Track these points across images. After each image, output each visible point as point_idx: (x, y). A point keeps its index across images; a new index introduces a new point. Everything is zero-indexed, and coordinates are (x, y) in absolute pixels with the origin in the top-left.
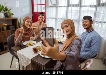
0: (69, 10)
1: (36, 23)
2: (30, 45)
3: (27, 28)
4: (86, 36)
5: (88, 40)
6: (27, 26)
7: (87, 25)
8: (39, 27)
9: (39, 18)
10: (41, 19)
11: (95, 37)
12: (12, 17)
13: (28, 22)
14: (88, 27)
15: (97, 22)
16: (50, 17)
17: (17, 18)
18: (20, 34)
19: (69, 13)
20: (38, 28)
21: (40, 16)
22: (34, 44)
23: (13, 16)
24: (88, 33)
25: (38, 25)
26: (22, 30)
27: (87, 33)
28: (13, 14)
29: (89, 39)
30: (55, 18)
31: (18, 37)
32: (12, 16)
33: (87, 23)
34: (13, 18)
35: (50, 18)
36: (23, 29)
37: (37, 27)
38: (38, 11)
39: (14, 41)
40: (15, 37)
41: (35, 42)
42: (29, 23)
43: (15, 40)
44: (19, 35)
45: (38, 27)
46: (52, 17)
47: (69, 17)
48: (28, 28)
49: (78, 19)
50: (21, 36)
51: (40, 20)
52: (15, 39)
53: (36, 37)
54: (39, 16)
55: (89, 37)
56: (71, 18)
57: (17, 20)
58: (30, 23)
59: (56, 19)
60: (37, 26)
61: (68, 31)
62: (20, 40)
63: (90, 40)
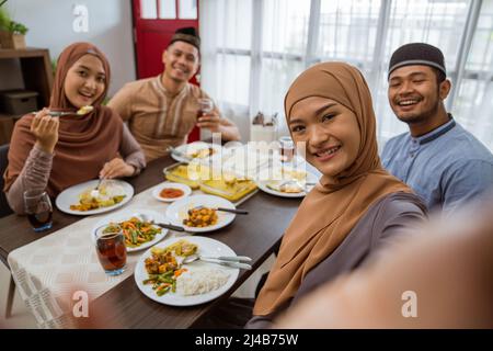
0: (322, 11)
1: (151, 85)
2: (92, 208)
3: (80, 112)
4: (410, 160)
5: (425, 187)
6: (76, 100)
7: (421, 98)
8: (165, 108)
9: (168, 57)
10: (182, 60)
11: (464, 167)
12: (17, 46)
13: (84, 72)
14: (425, 110)
15: (474, 76)
16: (220, 44)
17: (47, 51)
18: (37, 146)
19: (321, 29)
20: (159, 113)
21: (179, 45)
22: (116, 200)
23: (22, 41)
24: (422, 143)
25: (160, 98)
26: (48, 127)
27: (412, 146)
28: (24, 31)
29: (429, 179)
30: (249, 53)
31: (27, 162)
32: (15, 39)
33: (422, 88)
34: (24, 51)
35: (220, 51)
36: (48, 118)
37: (152, 105)
38: (164, 16)
39: (5, 188)
40: (9, 167)
41: (127, 189)
42: (91, 83)
43: (12, 181)
44: (32, 154)
45: (160, 106)
46: (232, 45)
47: (326, 49)
48: (86, 109)
49: (370, 59)
50: (43, 158)
51: (173, 64)
52: (11, 174)
53: (141, 156)
54: (172, 42)
55: (431, 168)
56: (335, 52)
57: (47, 63)
58: (98, 79)
59: (256, 57)
60: (155, 102)
61: (339, 147)
62: (38, 180)
63: (436, 187)
